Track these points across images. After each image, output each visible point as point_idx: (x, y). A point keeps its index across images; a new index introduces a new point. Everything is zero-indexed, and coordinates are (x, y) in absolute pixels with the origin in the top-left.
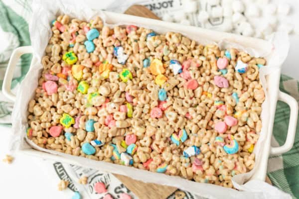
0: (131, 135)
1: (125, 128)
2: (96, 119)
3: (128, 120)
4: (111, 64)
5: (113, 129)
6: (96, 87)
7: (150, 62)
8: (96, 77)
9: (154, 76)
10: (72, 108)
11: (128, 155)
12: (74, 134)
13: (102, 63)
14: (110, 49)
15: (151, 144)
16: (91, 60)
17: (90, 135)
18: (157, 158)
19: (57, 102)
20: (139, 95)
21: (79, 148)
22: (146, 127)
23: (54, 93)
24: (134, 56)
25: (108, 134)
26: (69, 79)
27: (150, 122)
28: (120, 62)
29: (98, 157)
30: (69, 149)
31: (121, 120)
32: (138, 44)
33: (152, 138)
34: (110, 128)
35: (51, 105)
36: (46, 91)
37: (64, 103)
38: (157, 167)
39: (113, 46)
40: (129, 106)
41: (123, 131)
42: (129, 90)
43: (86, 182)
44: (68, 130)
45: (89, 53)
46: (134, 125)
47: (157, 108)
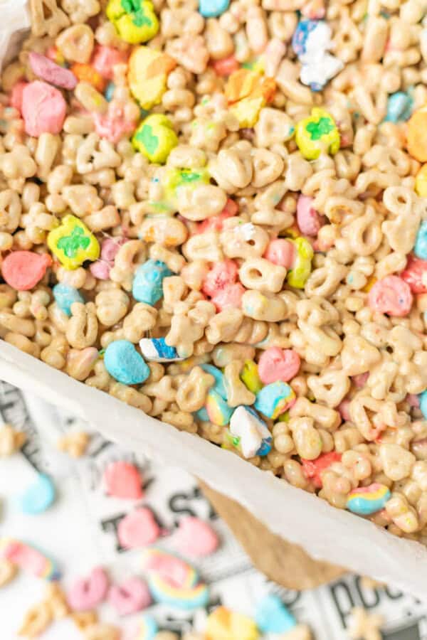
0: (283, 349)
1: (267, 323)
2: (174, 262)
3: (287, 298)
4: (272, 80)
5: (230, 316)
6: (203, 149)
7: (414, 106)
8: (211, 112)
9: (416, 165)
10: (99, 201)
11: (256, 420)
12: (87, 295)
13: (240, 65)
14: (282, 22)
15: (347, 398)
16: (205, 44)
17: (141, 317)
18: (360, 459)
19: (52, 168)
20: (348, 217)
21: (92, 351)
22: (342, 336)
23: (51, 131)
24: (359, 69)
25: (206, 328)
26: (110, 93)
27: (360, 324)
28: (306, 80)
29: (152, 399)
30: (57, 345)
31: (264, 292)
32: (389, 30)
33: (354, 383)
34: (218, 311)
35: (29, 171)
36: (21, 117)
37: (76, 179)
38: (352, 490)
39: (298, 13)
40: (303, 246)
41: (259, 330)
42: (317, 190)
43: (83, 451)
44: (69, 278)
45: (206, 18)
46: (306, 319)
47: (397, 279)
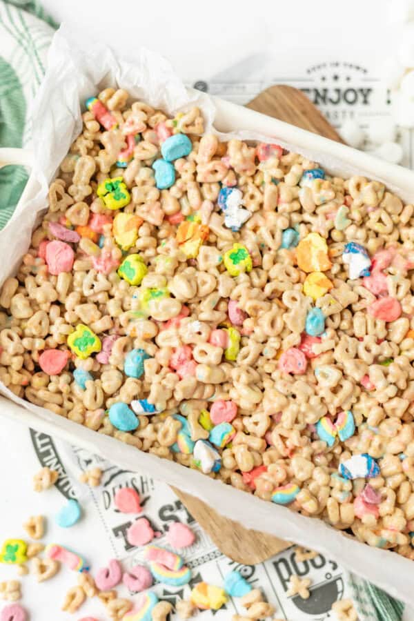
0: (226, 401)
1: (213, 385)
2: (150, 349)
3: (225, 367)
4: (206, 226)
5: (189, 382)
6: (164, 275)
7: (300, 237)
8: (168, 250)
9: (303, 275)
10: (99, 314)
11: (211, 449)
12: (95, 375)
13: (185, 218)
14: (210, 190)
15: (269, 430)
16: (161, 207)
17: (131, 387)
18: (279, 468)
19: (67, 295)
20: (261, 313)
21: (102, 411)
22: (263, 390)
23: (65, 271)
24: (263, 216)
25: (173, 391)
26: (102, 242)
27: (274, 381)
28: (228, 225)
29: (142, 440)
30: (78, 409)
31: (209, 365)
32: (278, 190)
33: (273, 420)
34: (180, 379)
35: (53, 298)
36: (46, 263)
37: (83, 300)
38: (274, 488)
39: (220, 183)
40: (233, 333)
41: (208, 390)
42: (239, 296)
43: (99, 482)
44: (83, 365)
45: (160, 190)
46: (238, 381)
47: (296, 350)
